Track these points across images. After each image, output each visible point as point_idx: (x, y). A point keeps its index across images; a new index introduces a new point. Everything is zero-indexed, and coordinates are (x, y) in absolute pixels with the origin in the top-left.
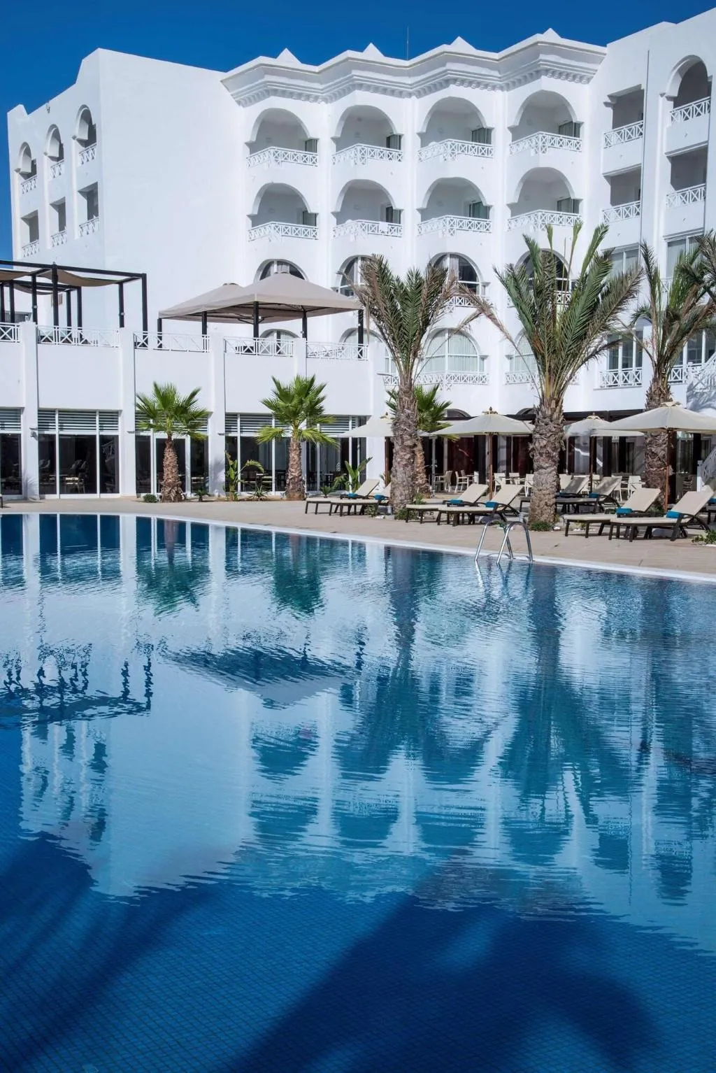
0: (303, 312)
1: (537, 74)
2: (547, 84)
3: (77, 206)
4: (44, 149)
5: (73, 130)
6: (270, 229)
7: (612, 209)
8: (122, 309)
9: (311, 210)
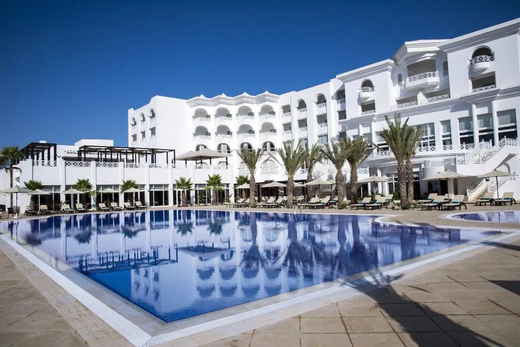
0: (210, 158)
1: (265, 101)
2: (267, 103)
3: (148, 133)
4: (139, 119)
5: (148, 114)
6: (198, 137)
7: (284, 132)
8: (167, 159)
9: (209, 132)
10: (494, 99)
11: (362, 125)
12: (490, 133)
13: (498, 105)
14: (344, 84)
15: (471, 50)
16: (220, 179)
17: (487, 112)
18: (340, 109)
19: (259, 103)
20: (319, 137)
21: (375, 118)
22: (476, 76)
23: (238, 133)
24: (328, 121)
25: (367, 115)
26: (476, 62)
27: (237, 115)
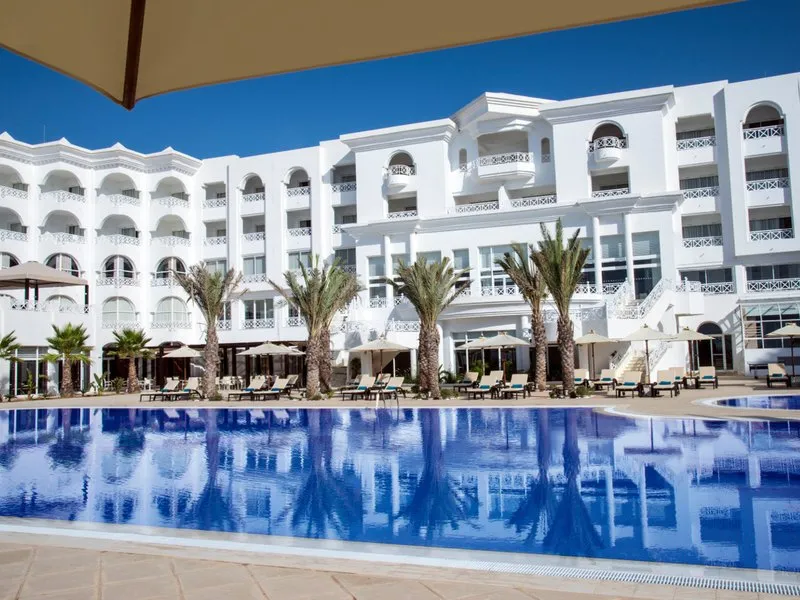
10: (628, 211)
11: (391, 237)
12: (619, 268)
13: (635, 223)
14: (352, 155)
15: (593, 125)
16: (85, 335)
17: (615, 232)
18: (338, 203)
19: (153, 171)
20: (291, 254)
21: (418, 227)
22: (601, 169)
23: (99, 232)
24: (313, 223)
25: (398, 219)
26: (601, 147)
27: (99, 192)
